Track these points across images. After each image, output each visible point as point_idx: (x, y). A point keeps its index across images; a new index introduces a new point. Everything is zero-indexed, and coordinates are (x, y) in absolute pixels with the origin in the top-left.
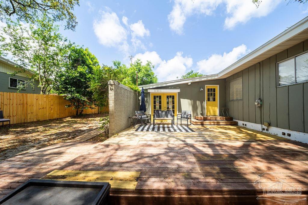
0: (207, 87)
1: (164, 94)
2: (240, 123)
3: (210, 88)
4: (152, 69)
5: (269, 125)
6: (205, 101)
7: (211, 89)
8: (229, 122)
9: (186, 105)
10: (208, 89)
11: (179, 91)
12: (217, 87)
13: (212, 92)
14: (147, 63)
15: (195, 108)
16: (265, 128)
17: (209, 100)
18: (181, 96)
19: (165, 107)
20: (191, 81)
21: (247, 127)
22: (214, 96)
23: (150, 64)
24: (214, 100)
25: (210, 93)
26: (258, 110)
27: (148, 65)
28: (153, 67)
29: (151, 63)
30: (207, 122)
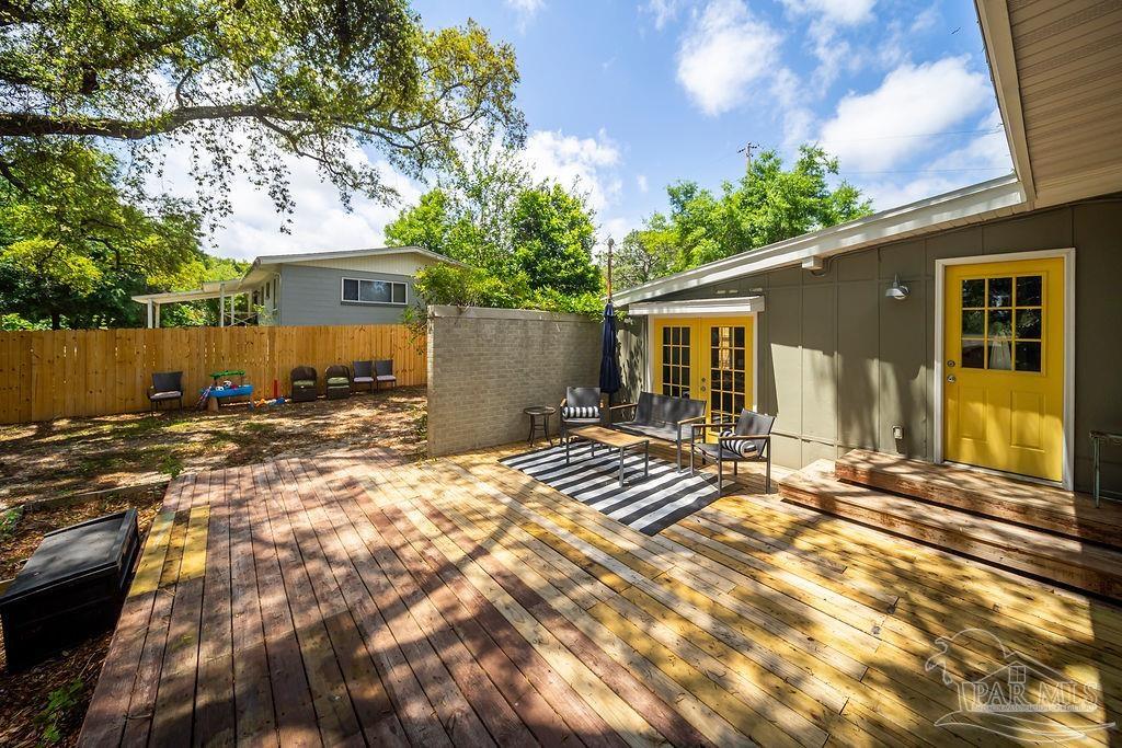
0: (956, 268)
3: (987, 274)
6: (930, 366)
7: (1001, 284)
10: (970, 287)
17: (971, 358)
18: (776, 328)
19: (703, 380)
20: (814, 250)
22: (1032, 330)
23: (817, 159)
25: (986, 308)
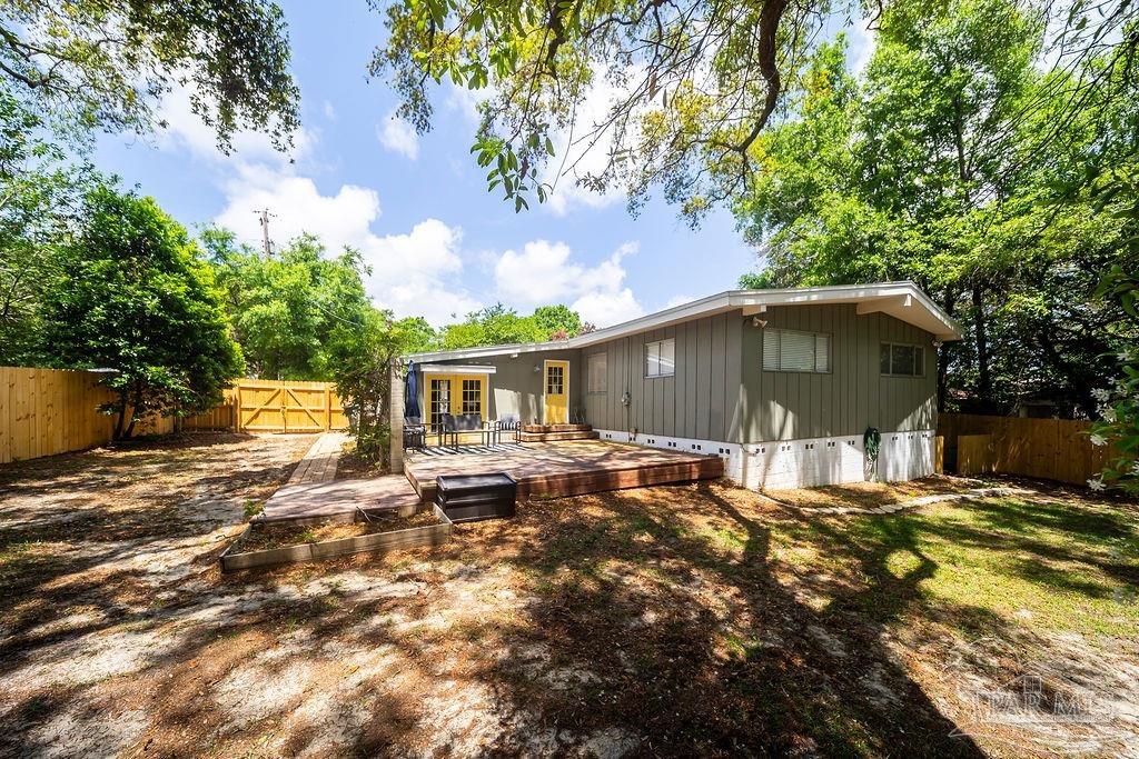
0: (548, 363)
1: (456, 376)
2: (603, 433)
3: (553, 366)
4: (364, 276)
5: (636, 431)
6: (543, 394)
7: (556, 368)
8: (584, 435)
9: (506, 403)
10: (550, 369)
11: (494, 371)
12: (566, 366)
13: (555, 375)
14: (344, 253)
15: (525, 410)
16: (632, 436)
17: (550, 391)
18: (495, 382)
19: (459, 408)
20: (519, 351)
21: (612, 438)
22: (561, 383)
23: (355, 259)
24: (560, 392)
25: (553, 377)
26: (625, 409)
27: (348, 260)
28: (369, 272)
29: (359, 256)
30: (550, 437)
